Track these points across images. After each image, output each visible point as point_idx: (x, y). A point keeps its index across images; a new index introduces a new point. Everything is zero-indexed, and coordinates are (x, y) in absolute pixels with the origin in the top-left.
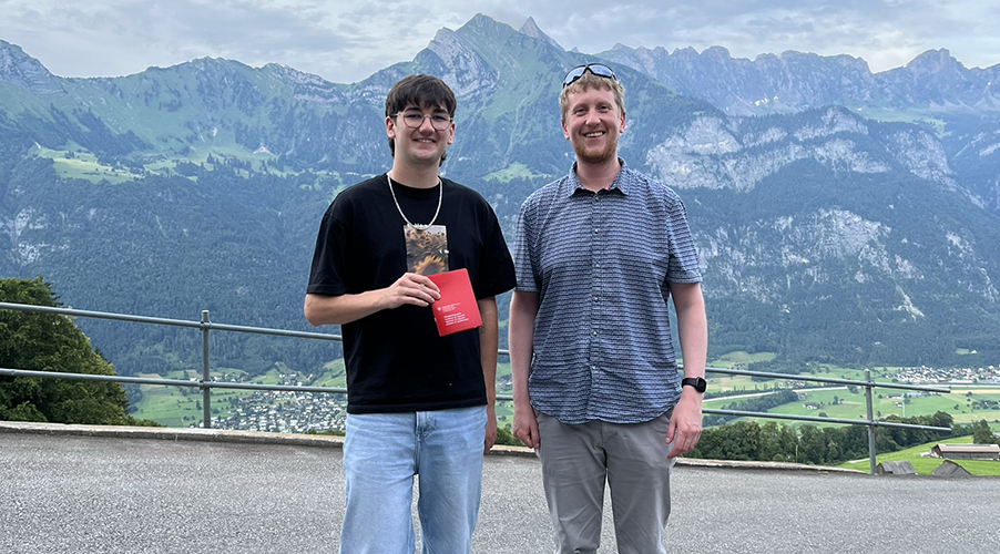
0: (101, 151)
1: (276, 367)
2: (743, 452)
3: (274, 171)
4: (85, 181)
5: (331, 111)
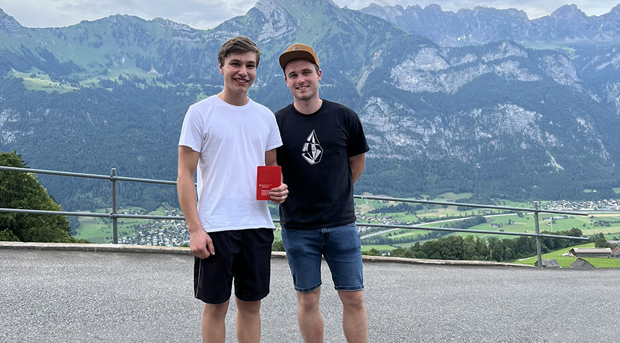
0: (53, 73)
1: (163, 206)
2: (453, 255)
3: (159, 84)
4: (43, 92)
5: (195, 46)
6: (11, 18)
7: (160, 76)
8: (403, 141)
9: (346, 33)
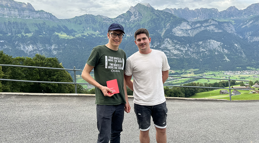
0: (67, 33)
4: (65, 39)
6: (54, 16)
7: (100, 33)
8: (176, 52)
9: (158, 18)
